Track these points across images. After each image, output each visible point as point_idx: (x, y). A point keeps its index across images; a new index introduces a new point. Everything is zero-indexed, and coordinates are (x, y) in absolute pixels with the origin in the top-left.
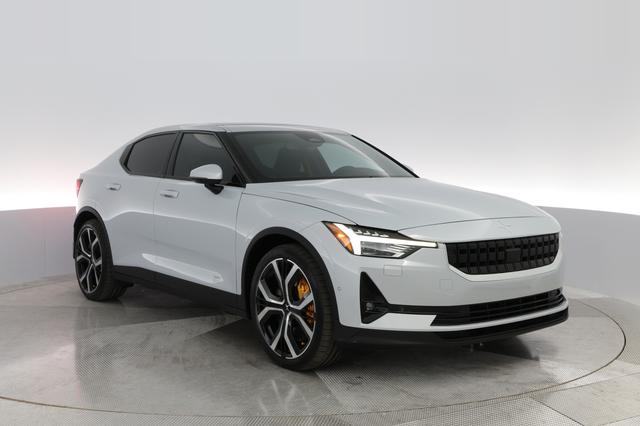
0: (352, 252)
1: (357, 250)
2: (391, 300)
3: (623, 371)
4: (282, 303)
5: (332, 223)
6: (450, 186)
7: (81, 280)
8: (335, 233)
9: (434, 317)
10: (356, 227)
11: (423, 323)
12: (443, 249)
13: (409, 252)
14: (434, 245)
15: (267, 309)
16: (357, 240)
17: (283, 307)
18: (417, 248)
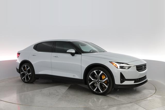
0: (118, 68)
1: (119, 67)
2: (126, 78)
3: (155, 97)
4: (97, 80)
5: (111, 62)
6: (117, 54)
7: (23, 78)
8: (113, 64)
9: (134, 81)
10: (117, 63)
11: (132, 83)
12: (135, 66)
13: (129, 67)
14: (133, 66)
15: (92, 82)
16: (118, 65)
17: (97, 81)
18: (131, 67)
